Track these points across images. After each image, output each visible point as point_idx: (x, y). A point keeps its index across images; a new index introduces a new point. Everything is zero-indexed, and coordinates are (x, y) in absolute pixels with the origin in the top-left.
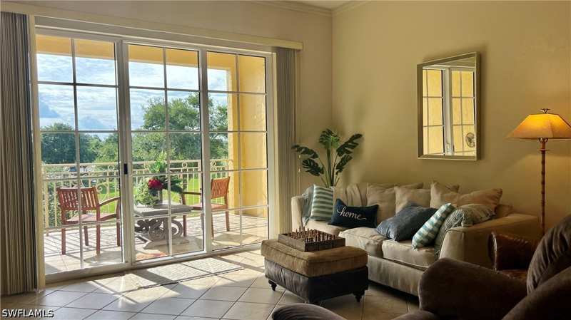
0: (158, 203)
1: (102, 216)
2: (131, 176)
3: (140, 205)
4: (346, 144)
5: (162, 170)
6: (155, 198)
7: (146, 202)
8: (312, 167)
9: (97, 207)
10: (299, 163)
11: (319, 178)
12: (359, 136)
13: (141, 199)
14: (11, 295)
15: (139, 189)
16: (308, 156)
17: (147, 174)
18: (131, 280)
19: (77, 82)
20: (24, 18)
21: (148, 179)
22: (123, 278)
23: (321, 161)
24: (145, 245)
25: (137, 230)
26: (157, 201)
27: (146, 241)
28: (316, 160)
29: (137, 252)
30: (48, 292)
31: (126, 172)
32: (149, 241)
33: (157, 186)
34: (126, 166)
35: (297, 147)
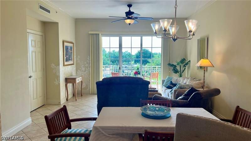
2: (121, 70)
4: (186, 64)
8: (175, 71)
10: (170, 69)
11: (177, 74)
19: (110, 47)
28: (176, 68)
33: (136, 73)
34: (120, 68)
35: (169, 64)
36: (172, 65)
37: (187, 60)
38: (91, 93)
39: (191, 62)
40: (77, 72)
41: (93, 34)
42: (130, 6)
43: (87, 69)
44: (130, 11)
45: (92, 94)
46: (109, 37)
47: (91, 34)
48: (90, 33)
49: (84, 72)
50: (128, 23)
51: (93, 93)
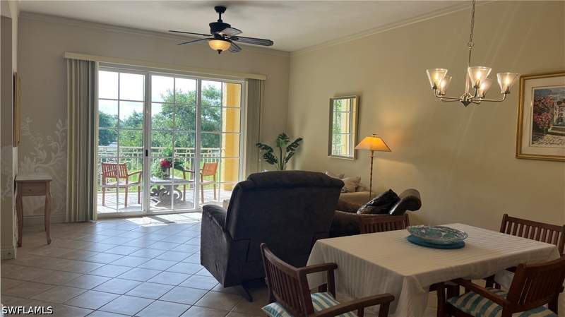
0: (166, 177)
1: (129, 183)
2: (149, 157)
3: (154, 177)
4: (292, 145)
5: (171, 155)
6: (165, 173)
7: (159, 175)
8: (270, 158)
9: (127, 177)
10: (261, 156)
11: (273, 165)
12: (300, 139)
13: (155, 173)
14: (79, 222)
15: (155, 166)
16: (266, 151)
17: (160, 156)
18: (147, 219)
19: (121, 98)
20: (93, 63)
21: (161, 160)
22: (142, 219)
23: (276, 154)
24: (156, 204)
25: (152, 195)
26: (166, 176)
27: (156, 202)
28: (273, 154)
29: (150, 207)
30: (98, 222)
31: (147, 155)
32: (159, 202)
33: (166, 165)
34: (147, 151)
35: (259, 145)
36: (266, 147)
37: (293, 137)
38: (67, 220)
39: (305, 140)
40: (22, 163)
41: (76, 60)
42: (220, 9)
43: (53, 154)
44: (220, 20)
45: (70, 222)
46: (117, 74)
47: (71, 60)
48: (69, 56)
49: (45, 163)
50: (216, 49)
51: (73, 220)
